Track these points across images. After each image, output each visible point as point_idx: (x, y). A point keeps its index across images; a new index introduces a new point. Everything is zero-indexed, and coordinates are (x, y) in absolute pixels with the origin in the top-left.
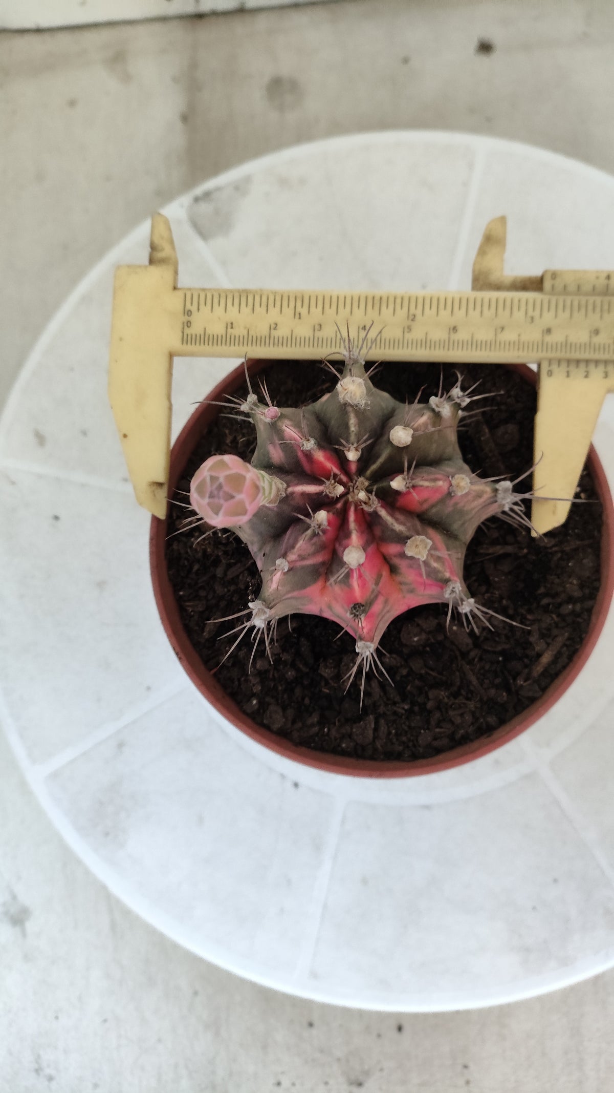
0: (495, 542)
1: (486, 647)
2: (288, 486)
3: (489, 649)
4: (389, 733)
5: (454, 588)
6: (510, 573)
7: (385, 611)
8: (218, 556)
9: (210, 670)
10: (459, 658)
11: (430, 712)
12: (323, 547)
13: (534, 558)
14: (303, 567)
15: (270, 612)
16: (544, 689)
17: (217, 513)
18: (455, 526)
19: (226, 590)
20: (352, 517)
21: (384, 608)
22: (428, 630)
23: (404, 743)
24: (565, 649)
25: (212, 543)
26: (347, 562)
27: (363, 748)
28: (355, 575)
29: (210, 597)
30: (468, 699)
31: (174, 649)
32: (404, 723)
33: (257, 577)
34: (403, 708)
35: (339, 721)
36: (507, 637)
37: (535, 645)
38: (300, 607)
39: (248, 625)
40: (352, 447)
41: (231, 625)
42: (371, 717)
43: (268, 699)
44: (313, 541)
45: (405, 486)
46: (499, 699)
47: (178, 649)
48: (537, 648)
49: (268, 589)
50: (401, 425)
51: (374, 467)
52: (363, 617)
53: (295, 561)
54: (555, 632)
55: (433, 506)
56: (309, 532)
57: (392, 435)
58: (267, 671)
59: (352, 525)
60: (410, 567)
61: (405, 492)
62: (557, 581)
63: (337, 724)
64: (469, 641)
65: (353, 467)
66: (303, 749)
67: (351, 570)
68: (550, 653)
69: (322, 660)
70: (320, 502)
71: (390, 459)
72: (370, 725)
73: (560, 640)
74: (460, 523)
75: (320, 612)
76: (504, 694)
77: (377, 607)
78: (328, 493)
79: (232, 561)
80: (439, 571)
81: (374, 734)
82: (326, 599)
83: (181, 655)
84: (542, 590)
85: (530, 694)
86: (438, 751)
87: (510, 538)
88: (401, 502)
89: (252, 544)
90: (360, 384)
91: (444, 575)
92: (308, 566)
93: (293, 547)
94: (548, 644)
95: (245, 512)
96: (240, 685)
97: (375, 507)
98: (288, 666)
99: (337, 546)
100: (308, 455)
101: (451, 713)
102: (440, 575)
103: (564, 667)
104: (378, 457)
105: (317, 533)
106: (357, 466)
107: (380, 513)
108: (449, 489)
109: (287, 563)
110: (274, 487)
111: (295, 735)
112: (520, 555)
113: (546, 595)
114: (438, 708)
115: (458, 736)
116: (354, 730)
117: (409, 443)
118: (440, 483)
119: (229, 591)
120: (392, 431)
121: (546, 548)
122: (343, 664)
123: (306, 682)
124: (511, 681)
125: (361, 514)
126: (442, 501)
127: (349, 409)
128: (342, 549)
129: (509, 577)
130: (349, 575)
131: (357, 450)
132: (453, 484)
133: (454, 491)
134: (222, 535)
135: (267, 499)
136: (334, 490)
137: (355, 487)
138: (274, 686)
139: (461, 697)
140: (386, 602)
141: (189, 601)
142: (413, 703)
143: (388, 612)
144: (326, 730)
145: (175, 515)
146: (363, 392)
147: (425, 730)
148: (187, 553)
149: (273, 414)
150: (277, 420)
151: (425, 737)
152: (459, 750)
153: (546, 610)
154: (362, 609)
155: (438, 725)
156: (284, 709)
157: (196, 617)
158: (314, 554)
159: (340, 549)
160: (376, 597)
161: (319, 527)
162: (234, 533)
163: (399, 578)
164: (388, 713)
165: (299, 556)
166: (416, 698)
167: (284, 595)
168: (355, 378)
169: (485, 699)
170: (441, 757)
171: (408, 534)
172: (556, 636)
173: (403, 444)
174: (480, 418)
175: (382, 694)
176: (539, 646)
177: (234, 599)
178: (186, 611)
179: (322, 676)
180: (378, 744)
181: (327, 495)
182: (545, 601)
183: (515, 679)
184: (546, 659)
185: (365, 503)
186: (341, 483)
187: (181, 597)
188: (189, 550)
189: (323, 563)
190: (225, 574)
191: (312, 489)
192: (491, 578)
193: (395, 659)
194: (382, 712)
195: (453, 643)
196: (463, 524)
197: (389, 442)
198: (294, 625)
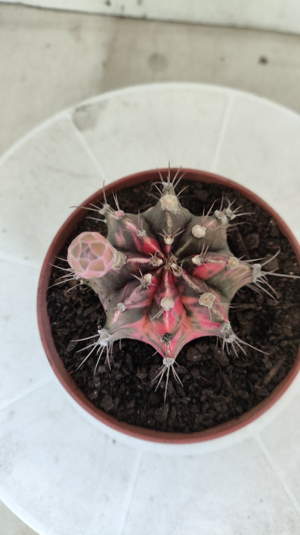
0: (243, 302)
1: (237, 364)
2: (128, 258)
3: (239, 365)
4: (177, 415)
5: (226, 327)
6: (251, 320)
7: (182, 339)
8: (79, 302)
9: (69, 372)
10: (221, 370)
11: (202, 403)
12: (147, 297)
13: (265, 312)
14: (134, 309)
15: (111, 336)
16: (270, 391)
17: (85, 268)
18: (226, 289)
19: (82, 322)
20: (166, 279)
21: (182, 337)
22: (203, 352)
23: (186, 421)
24: (283, 367)
25: (76, 293)
26: (163, 307)
27: (161, 424)
28: (167, 315)
29: (72, 326)
30: (225, 396)
31: (48, 357)
32: (187, 409)
33: (103, 315)
34: (187, 400)
35: (147, 406)
36: (250, 359)
37: (265, 364)
38: (129, 334)
39: (96, 344)
40: (169, 236)
41: (84, 344)
42: (167, 406)
43: (104, 391)
44: (141, 293)
45: (201, 261)
46: (244, 396)
47: (50, 357)
48: (267, 366)
49: (111, 322)
50: (199, 224)
51: (181, 250)
52: (170, 342)
53: (130, 305)
54: (278, 357)
55: (215, 275)
56: (140, 287)
57: (194, 230)
58: (104, 374)
59: (167, 284)
60: (200, 312)
61: (200, 265)
62: (279, 326)
63: (145, 408)
64: (227, 360)
65: (168, 249)
66: (124, 424)
67: (165, 312)
68: (274, 369)
69: (138, 367)
70: (147, 269)
71: (191, 245)
72: (166, 410)
73: (281, 362)
74: (229, 287)
75: (141, 338)
76: (247, 393)
77: (177, 337)
78: (152, 264)
79: (87, 305)
80: (218, 316)
81: (168, 415)
82: (146, 330)
83: (52, 361)
84: (270, 331)
85: (262, 394)
86: (206, 427)
87: (252, 300)
88: (196, 272)
89: (102, 294)
90: (174, 200)
91: (221, 319)
92: (137, 309)
93: (129, 296)
94: (273, 364)
95: (102, 269)
96: (87, 381)
97: (181, 273)
98: (118, 371)
99: (156, 297)
100: (141, 240)
101: (215, 404)
102: (218, 318)
103: (283, 378)
104: (184, 243)
105: (144, 287)
106: (171, 248)
107: (184, 277)
108: (226, 265)
109: (124, 306)
110: (119, 257)
111: (119, 414)
112: (257, 310)
113: (273, 334)
114: (207, 401)
115: (218, 418)
116: (156, 412)
117: (203, 236)
118: (221, 262)
119: (84, 323)
120: (193, 228)
121: (273, 306)
122: (151, 370)
123: (127, 381)
124: (252, 386)
125: (172, 277)
126: (221, 273)
127: (168, 214)
128: (159, 299)
129: (251, 323)
130: (163, 316)
131: (171, 238)
132: (229, 263)
133: (229, 267)
134: (83, 288)
135: (115, 264)
136: (156, 262)
137: (169, 261)
138: (108, 383)
139: (221, 395)
140: (183, 333)
141: (59, 328)
142: (192, 398)
143: (184, 340)
144: (138, 412)
145: (54, 275)
146: (176, 205)
147: (199, 414)
148: (60, 299)
149: (120, 214)
150: (122, 218)
151: (199, 419)
152: (219, 427)
153: (272, 343)
154: (170, 337)
155: (207, 412)
156: (114, 397)
157: (63, 339)
158: (141, 301)
159: (157, 299)
160: (178, 330)
161: (146, 284)
162: (90, 288)
163: (192, 319)
164: (177, 403)
165: (132, 302)
166: (194, 394)
167: (120, 326)
168: (171, 196)
169: (236, 395)
170: (208, 431)
171: (200, 291)
172: (278, 360)
173: (200, 236)
174: (236, 229)
175: (174, 390)
176: (268, 365)
177: (87, 328)
178: (57, 334)
179: (137, 378)
180: (170, 422)
181: (151, 265)
182: (272, 338)
183: (253, 384)
184: (272, 373)
185: (176, 271)
186: (161, 258)
187: (54, 326)
188: (62, 297)
189: (146, 308)
190: (83, 313)
191: (143, 260)
192: (240, 323)
193: (182, 369)
194: (173, 402)
195: (217, 361)
196: (231, 288)
197: (191, 235)
198: (123, 346)
